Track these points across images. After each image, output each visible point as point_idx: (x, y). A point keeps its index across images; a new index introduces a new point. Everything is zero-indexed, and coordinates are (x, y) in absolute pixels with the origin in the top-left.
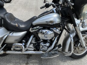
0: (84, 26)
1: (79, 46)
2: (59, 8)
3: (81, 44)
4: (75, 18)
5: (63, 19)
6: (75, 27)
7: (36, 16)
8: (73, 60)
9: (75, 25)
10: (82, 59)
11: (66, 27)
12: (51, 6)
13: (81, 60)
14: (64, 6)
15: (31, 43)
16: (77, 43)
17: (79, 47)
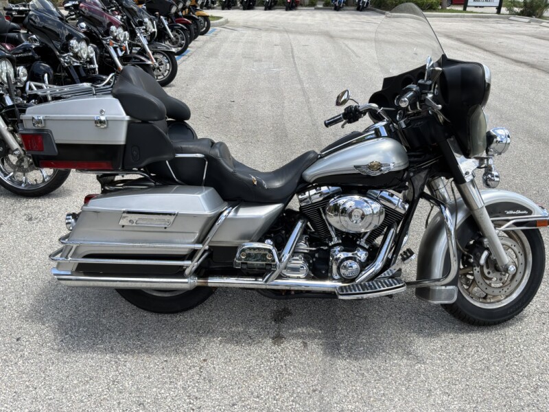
0: (491, 180)
1: (482, 261)
2: (397, 122)
3: (490, 254)
4: (456, 154)
5: (412, 159)
6: (462, 186)
7: (314, 152)
8: (468, 332)
9: (459, 179)
10: (507, 329)
11: (426, 190)
12: (365, 114)
13: (501, 332)
14: (414, 115)
15: (295, 253)
16: (476, 250)
17: (486, 271)
